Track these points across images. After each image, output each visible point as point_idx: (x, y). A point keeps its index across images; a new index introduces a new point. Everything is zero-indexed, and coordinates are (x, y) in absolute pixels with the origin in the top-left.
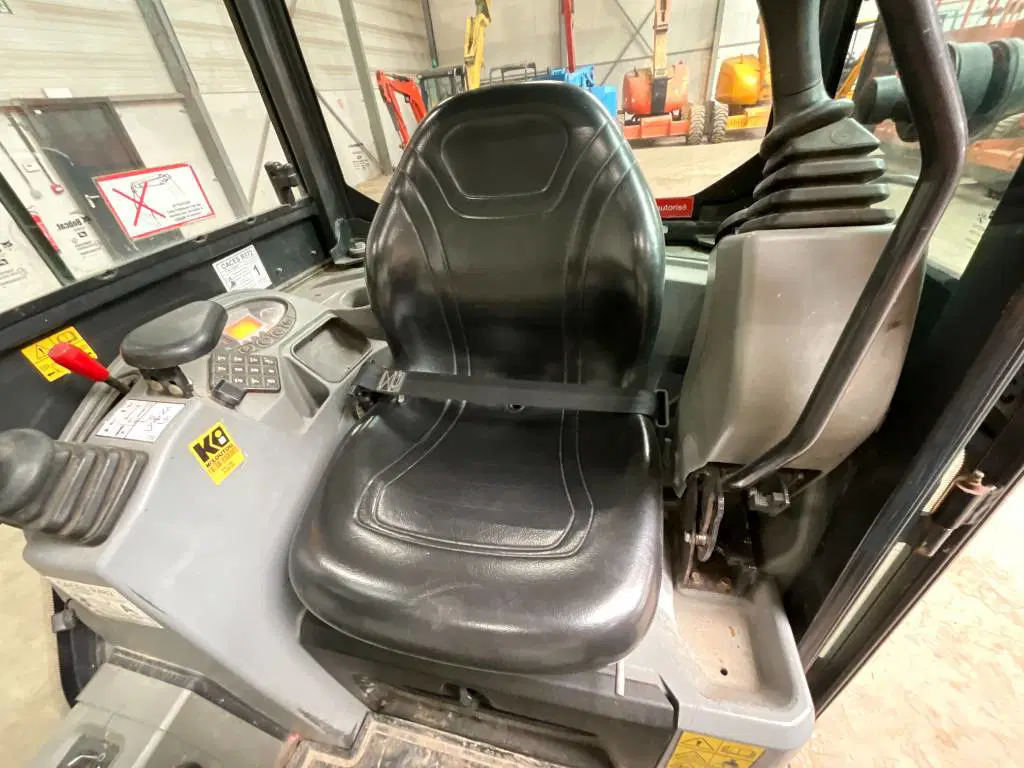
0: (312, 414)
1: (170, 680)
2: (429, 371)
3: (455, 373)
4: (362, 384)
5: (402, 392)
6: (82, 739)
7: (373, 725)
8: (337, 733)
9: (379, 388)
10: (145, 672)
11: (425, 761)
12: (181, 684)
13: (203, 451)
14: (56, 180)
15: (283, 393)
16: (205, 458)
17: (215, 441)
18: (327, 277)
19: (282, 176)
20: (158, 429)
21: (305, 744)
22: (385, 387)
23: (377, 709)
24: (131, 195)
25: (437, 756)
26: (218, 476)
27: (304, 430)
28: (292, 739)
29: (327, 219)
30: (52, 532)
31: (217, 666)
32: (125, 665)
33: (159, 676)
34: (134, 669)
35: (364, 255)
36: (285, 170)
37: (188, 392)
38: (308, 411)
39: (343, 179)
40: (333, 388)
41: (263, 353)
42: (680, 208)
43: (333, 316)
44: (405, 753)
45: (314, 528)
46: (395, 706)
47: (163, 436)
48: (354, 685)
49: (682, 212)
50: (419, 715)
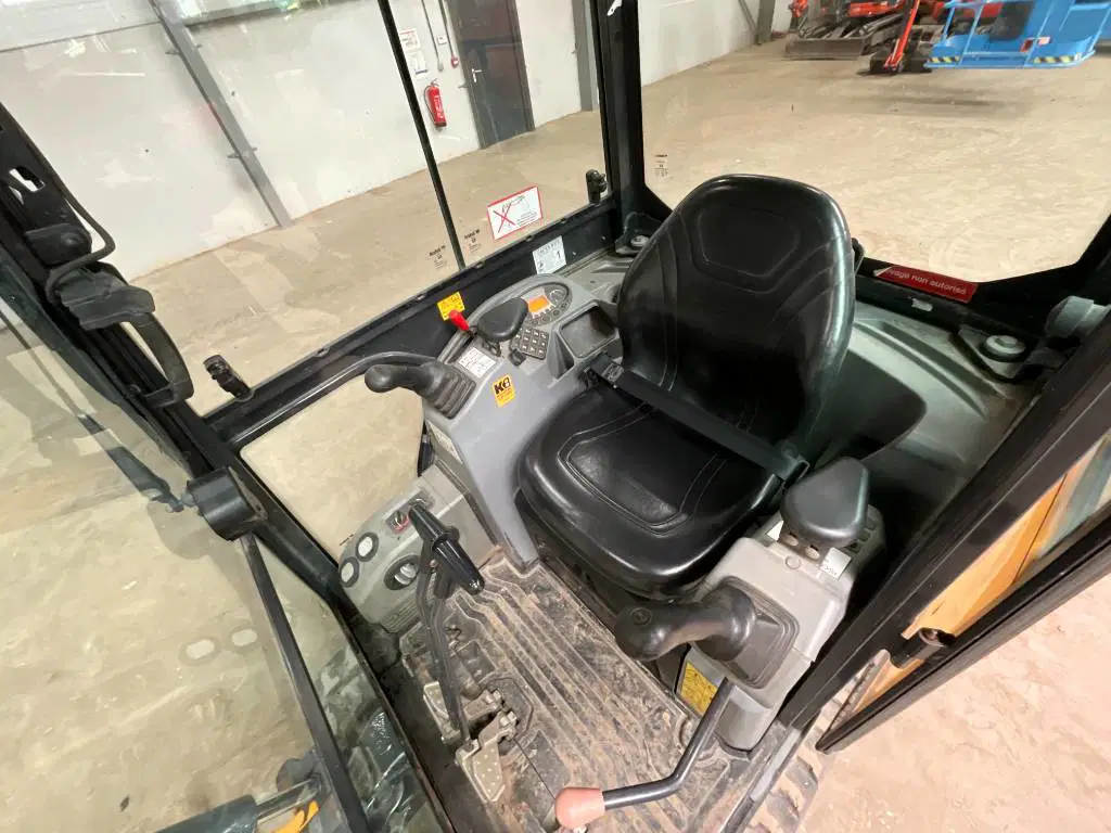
0: (558, 377)
1: (457, 487)
2: (644, 376)
3: (660, 384)
4: (594, 367)
5: (616, 383)
6: (421, 492)
7: (538, 567)
8: (520, 558)
9: (603, 375)
10: (449, 477)
11: (558, 600)
12: (462, 491)
13: (498, 389)
14: (456, 54)
15: (545, 361)
16: (497, 392)
17: (504, 385)
18: (607, 265)
19: (596, 184)
20: (483, 372)
21: (503, 554)
22: (607, 376)
23: (544, 559)
24: (500, 213)
25: (565, 602)
26: (501, 403)
27: (550, 386)
28: (498, 547)
29: (621, 214)
30: (438, 408)
31: (476, 490)
32: (442, 469)
33: (453, 481)
34: (445, 473)
35: (639, 248)
36: (600, 180)
37: (499, 354)
38: (557, 373)
39: (644, 181)
40: (577, 361)
41: (542, 328)
42: (958, 290)
43: (595, 304)
44: (549, 590)
45: (539, 445)
46: (552, 564)
47: (485, 376)
48: (535, 539)
49: (958, 295)
50: (565, 577)
